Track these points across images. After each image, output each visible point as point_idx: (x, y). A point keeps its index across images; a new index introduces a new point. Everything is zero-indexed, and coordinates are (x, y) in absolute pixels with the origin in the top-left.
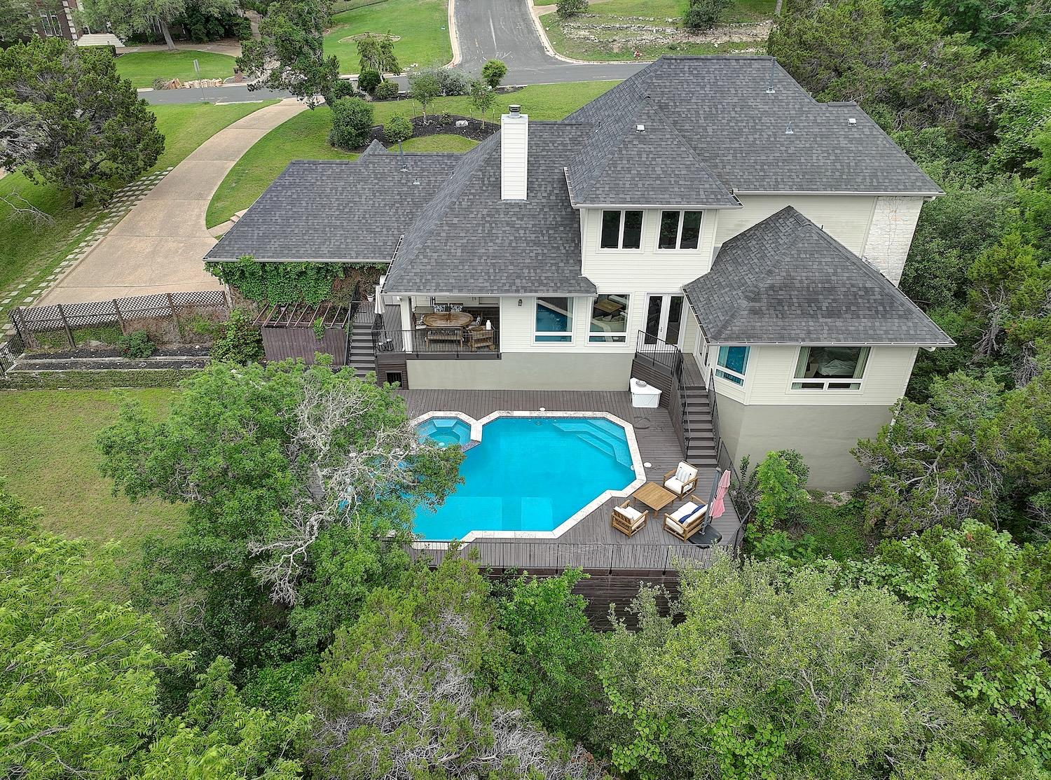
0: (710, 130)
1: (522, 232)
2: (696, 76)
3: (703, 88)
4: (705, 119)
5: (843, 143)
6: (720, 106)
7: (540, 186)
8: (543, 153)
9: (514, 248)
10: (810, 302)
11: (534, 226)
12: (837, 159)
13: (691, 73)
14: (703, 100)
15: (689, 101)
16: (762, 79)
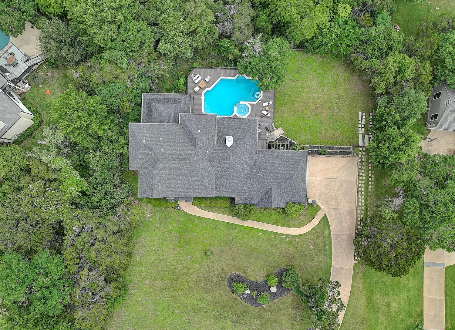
0: (181, 139)
1: (227, 131)
2: (181, 154)
3: (180, 151)
4: (181, 142)
5: (148, 135)
6: (177, 145)
7: (222, 142)
8: (221, 150)
9: (229, 127)
10: (169, 101)
11: (224, 132)
12: (151, 131)
13: (182, 155)
14: (181, 147)
15: (185, 147)
16: (164, 153)
